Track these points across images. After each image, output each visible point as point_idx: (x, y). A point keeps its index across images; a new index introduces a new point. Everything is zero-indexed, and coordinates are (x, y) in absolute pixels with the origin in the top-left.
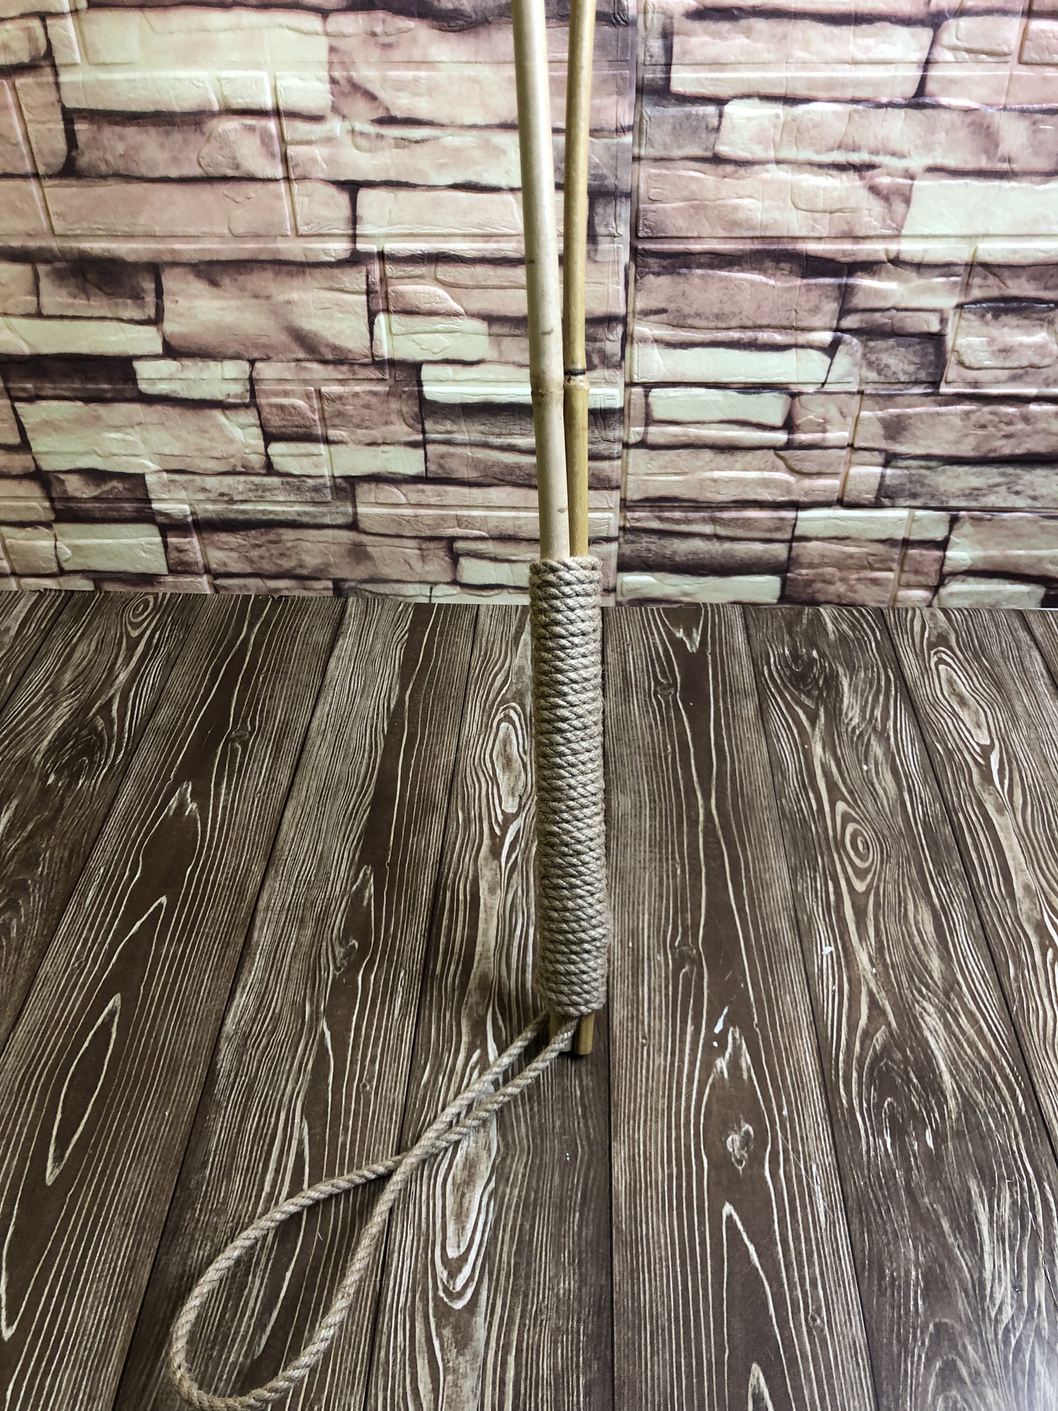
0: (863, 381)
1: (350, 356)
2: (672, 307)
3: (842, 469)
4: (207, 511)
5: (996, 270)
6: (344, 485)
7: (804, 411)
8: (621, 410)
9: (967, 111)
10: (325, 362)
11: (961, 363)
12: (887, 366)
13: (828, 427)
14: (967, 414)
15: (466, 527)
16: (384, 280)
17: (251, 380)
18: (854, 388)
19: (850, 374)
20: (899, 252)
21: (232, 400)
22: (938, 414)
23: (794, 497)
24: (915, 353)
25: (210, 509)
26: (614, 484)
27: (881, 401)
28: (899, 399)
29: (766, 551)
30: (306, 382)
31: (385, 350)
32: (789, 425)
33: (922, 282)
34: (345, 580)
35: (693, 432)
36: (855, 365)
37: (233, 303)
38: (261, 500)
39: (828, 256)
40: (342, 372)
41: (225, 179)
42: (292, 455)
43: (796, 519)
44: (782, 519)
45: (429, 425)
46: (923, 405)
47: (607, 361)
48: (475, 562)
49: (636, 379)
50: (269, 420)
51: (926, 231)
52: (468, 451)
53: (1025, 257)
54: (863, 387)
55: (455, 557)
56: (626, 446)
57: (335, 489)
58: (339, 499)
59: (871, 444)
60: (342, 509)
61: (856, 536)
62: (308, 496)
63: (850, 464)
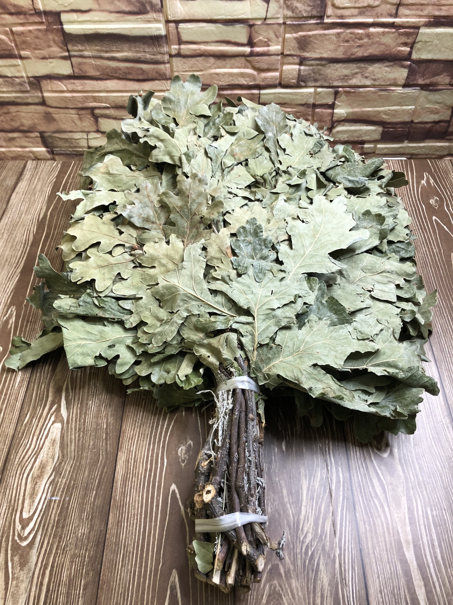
3: (279, 67)
6: (34, 81)
7: (257, 35)
11: (333, 5)
12: (296, 7)
13: (270, 44)
14: (339, 34)
15: (98, 102)
18: (281, 21)
19: (278, 13)
23: (257, 82)
27: (295, 28)
28: (305, 26)
32: (251, 43)
34: (45, 132)
43: (260, 94)
44: (253, 94)
48: (106, 120)
54: (285, 21)
57: (30, 83)
58: (34, 89)
59: (293, 53)
60: (36, 94)
61: (290, 102)
62: (18, 88)
63: (283, 64)
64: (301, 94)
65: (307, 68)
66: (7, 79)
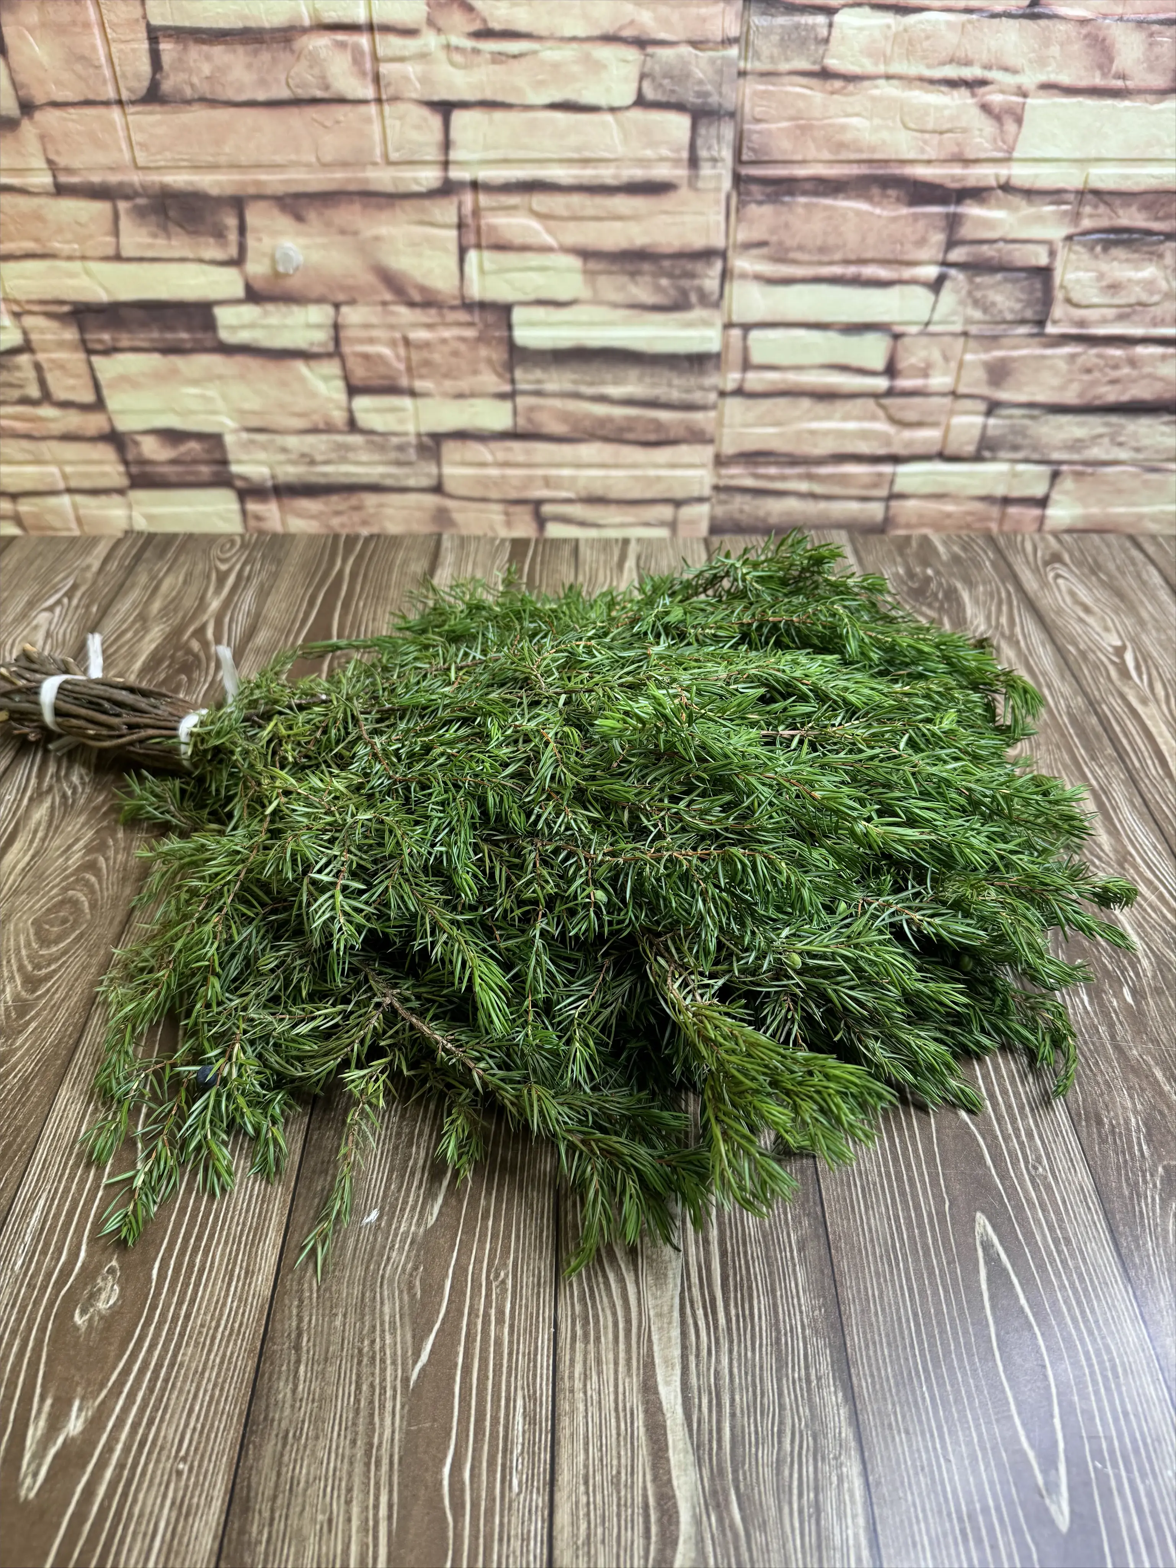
0: (969, 321)
1: (440, 298)
2: (774, 239)
4: (286, 474)
5: (1107, 198)
8: (718, 356)
9: (1083, 22)
10: (412, 304)
16: (476, 212)
17: (336, 327)
20: (1009, 178)
21: (315, 349)
22: (1044, 357)
24: (1022, 290)
25: (291, 472)
26: (708, 437)
29: (861, 511)
30: (392, 327)
31: (476, 290)
33: (1032, 210)
35: (793, 378)
36: (962, 303)
37: (319, 240)
38: (344, 460)
39: (938, 181)
40: (431, 315)
41: (314, 101)
42: (375, 410)
45: (519, 374)
46: (1028, 346)
47: (704, 300)
49: (735, 319)
50: (353, 372)
51: (1038, 154)
52: (558, 403)
53: (1138, 184)
55: (541, 521)
56: (723, 394)
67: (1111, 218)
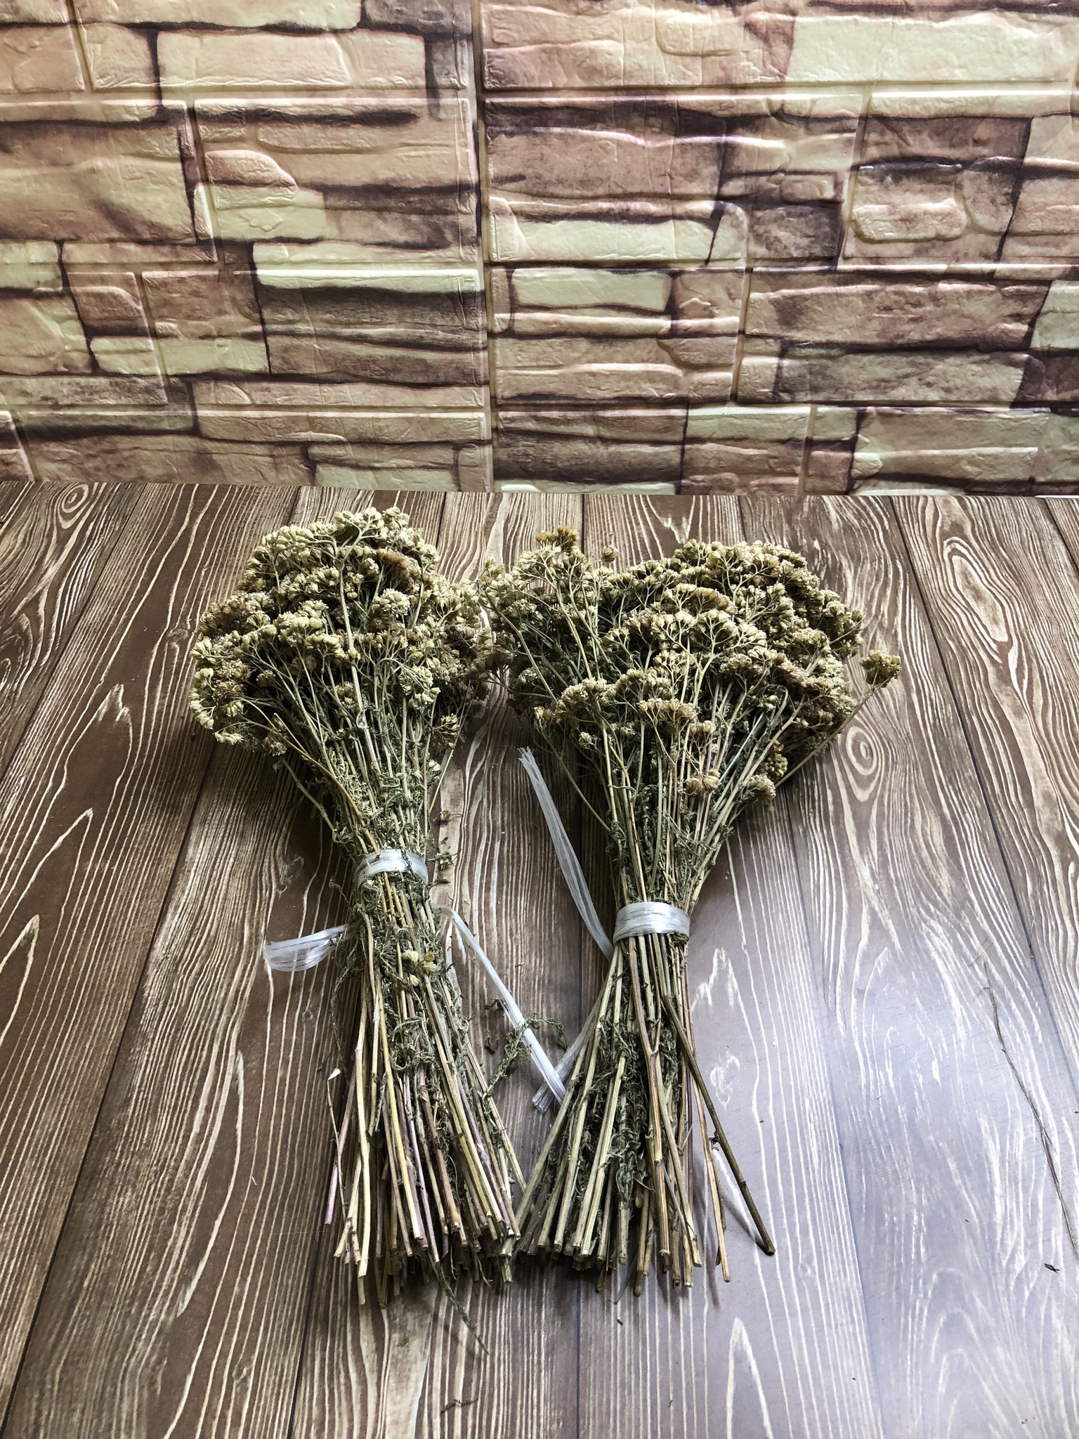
0: (752, 258)
1: (170, 235)
2: (529, 172)
3: (734, 360)
4: (30, 418)
5: (895, 123)
6: (181, 385)
7: (687, 293)
8: (482, 295)
10: (142, 242)
11: (859, 235)
12: (777, 239)
13: (716, 312)
14: (869, 293)
15: (320, 431)
16: (199, 143)
17: (62, 265)
18: (742, 266)
19: (736, 250)
20: (783, 104)
21: (43, 289)
22: (836, 292)
23: (683, 393)
24: (808, 224)
25: (35, 416)
26: (482, 379)
27: (773, 280)
28: (795, 278)
29: (655, 455)
30: (123, 266)
31: (210, 227)
32: (672, 310)
33: (811, 139)
35: (566, 318)
36: (743, 238)
38: (89, 404)
40: (164, 254)
42: (118, 352)
43: (687, 417)
44: (671, 418)
45: (267, 314)
46: (819, 284)
47: (461, 237)
48: (335, 471)
49: (496, 257)
50: (87, 312)
51: (813, 78)
52: (314, 344)
53: (926, 108)
54: (751, 265)
55: (312, 465)
56: (492, 335)
57: (170, 389)
58: (175, 401)
59: (765, 331)
60: (180, 412)
61: (754, 436)
62: (141, 398)
63: (742, 354)
64: (782, 418)
65: (796, 363)
66: (119, 380)
67: (900, 146)
